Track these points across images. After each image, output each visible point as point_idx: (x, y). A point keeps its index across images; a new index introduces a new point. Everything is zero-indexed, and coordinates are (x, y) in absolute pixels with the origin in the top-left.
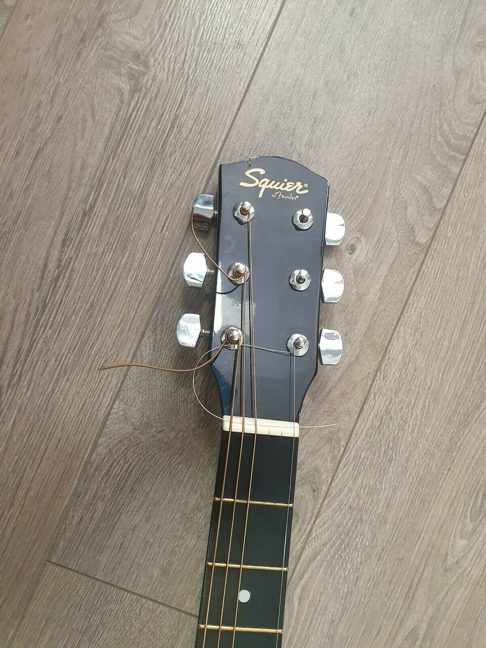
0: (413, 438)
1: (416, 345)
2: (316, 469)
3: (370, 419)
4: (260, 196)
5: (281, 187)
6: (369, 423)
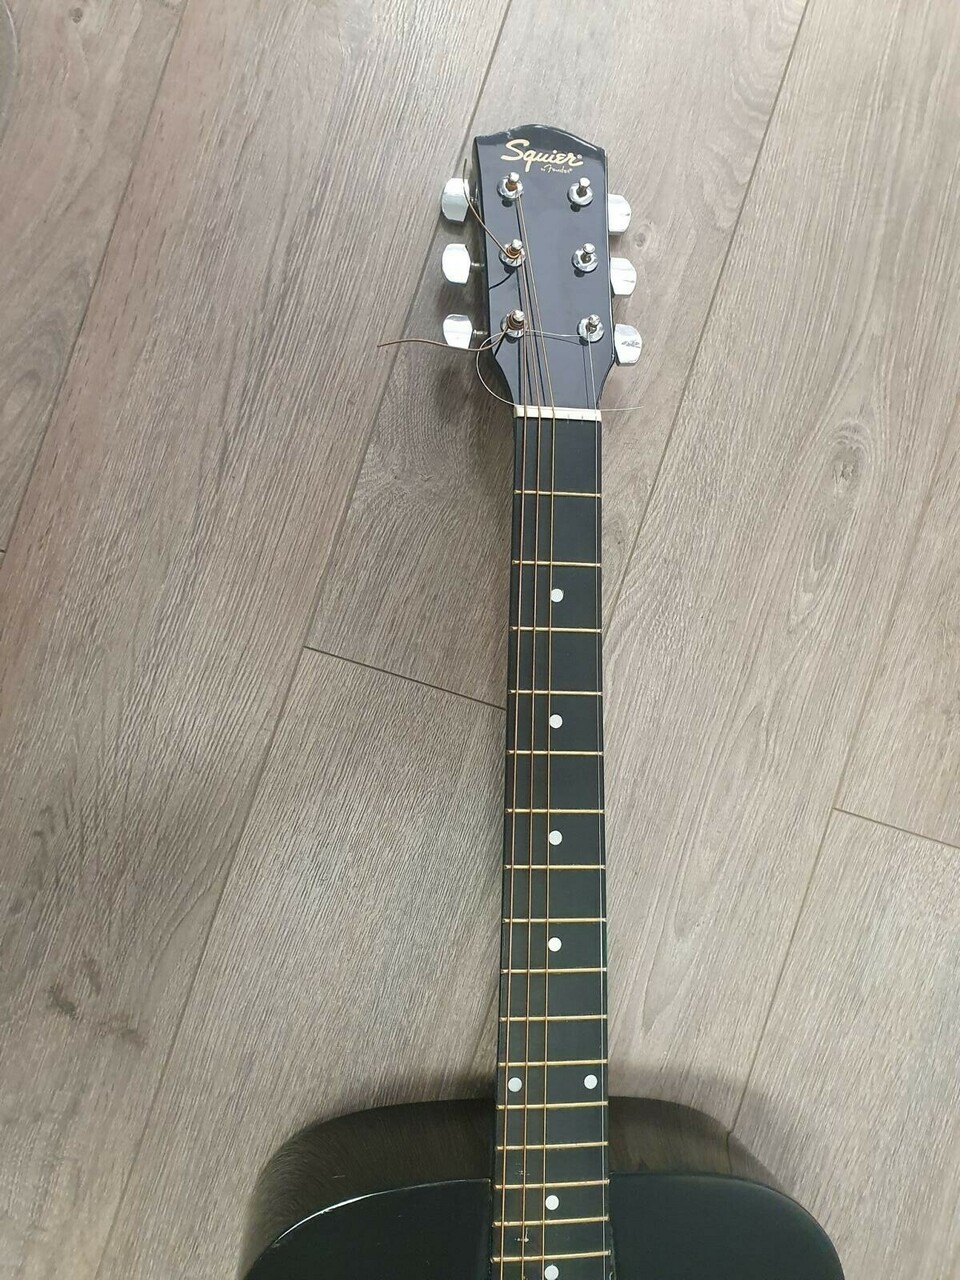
0: (734, 471)
1: (729, 354)
2: (620, 516)
3: (681, 449)
4: (527, 170)
5: (550, 160)
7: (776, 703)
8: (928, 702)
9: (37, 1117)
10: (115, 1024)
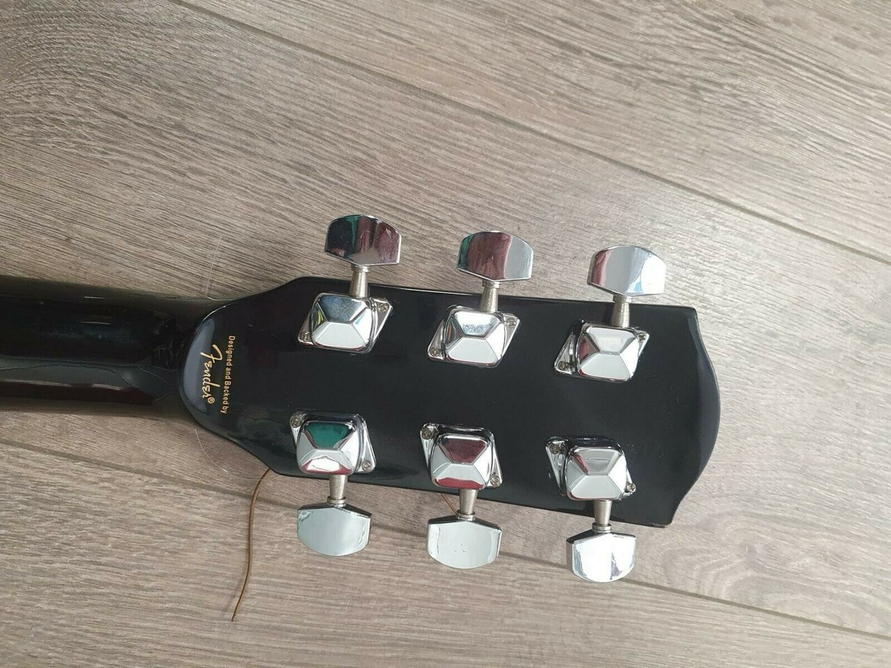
6: (45, 478)
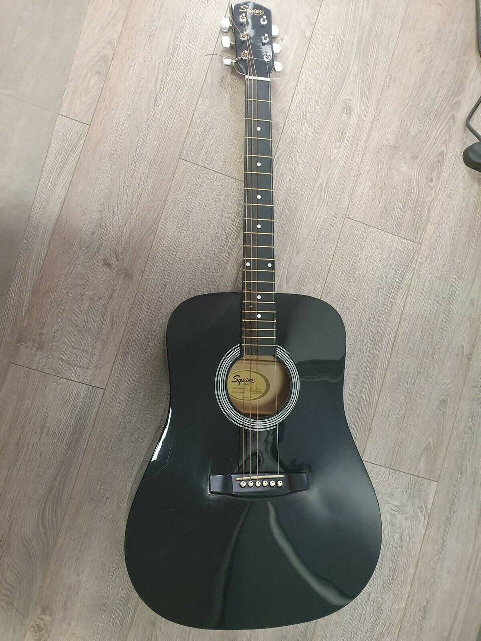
0: (312, 111)
1: (310, 75)
5: (254, 11)
7: (327, 183)
8: (375, 185)
9: (100, 299)
10: (123, 272)
